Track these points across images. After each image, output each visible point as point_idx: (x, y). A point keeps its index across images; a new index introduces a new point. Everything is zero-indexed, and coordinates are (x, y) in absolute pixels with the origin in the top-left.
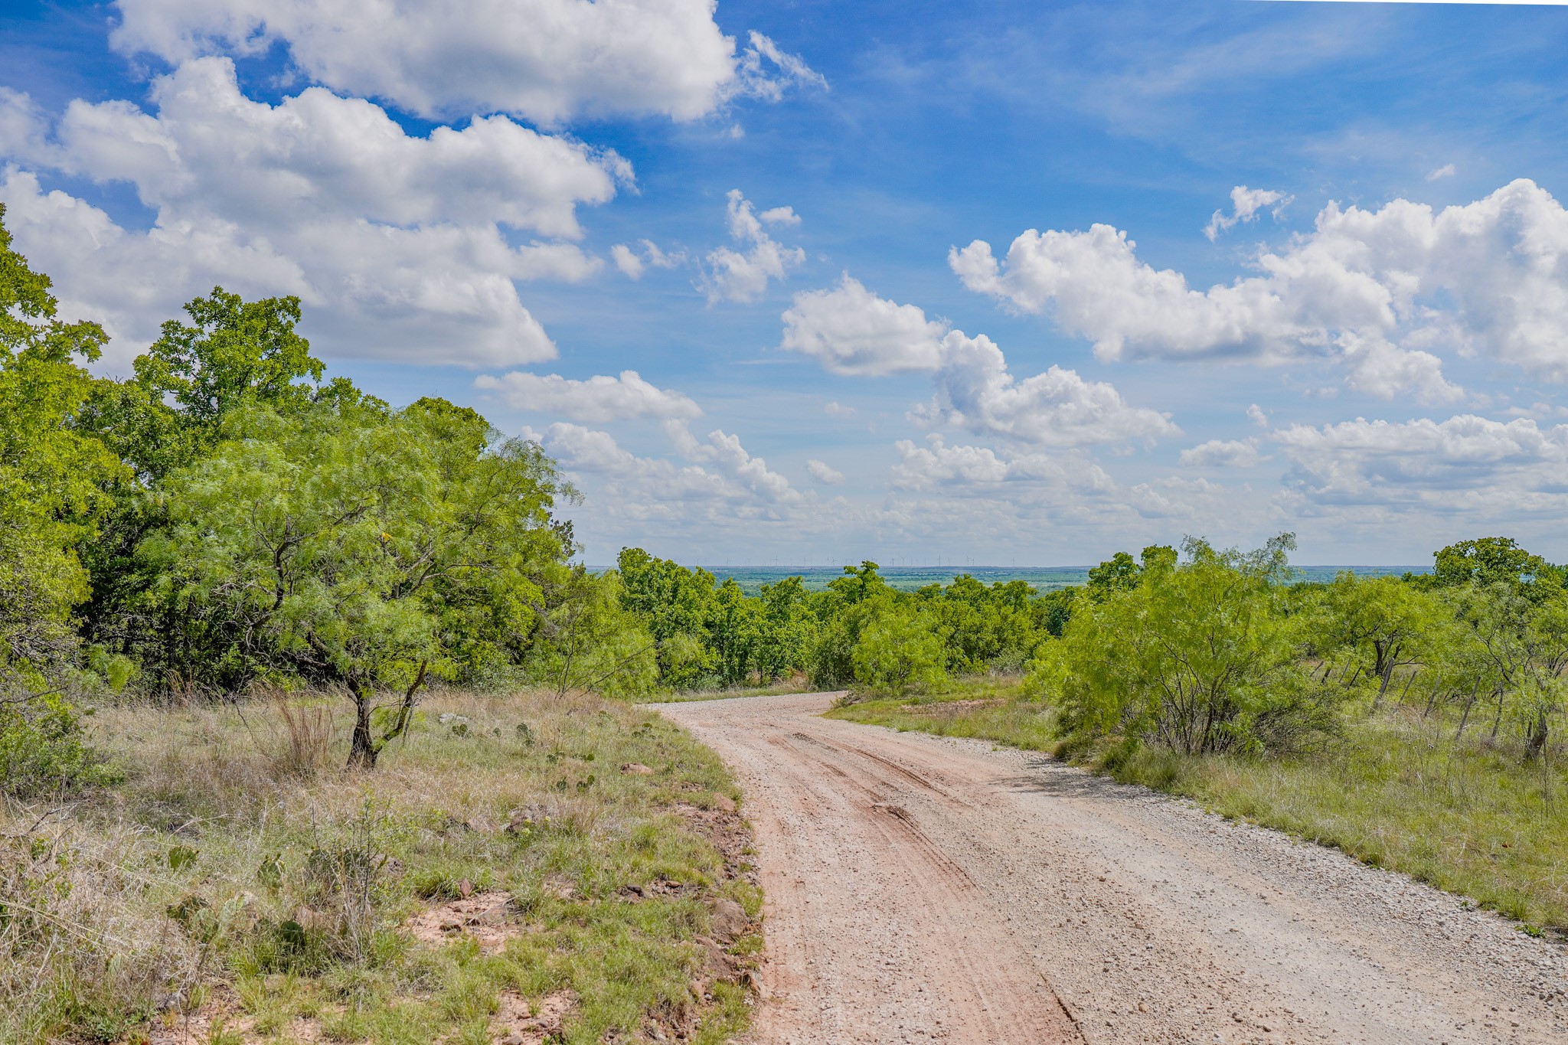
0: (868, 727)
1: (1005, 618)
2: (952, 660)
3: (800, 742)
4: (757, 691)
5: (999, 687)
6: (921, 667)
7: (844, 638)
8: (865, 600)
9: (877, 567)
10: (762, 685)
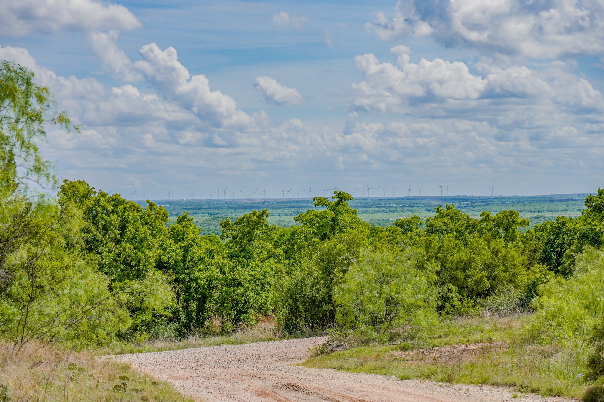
0: (363, 376)
1: (495, 253)
2: (445, 299)
3: (294, 393)
4: (219, 339)
5: (496, 329)
6: (410, 309)
7: (317, 278)
8: (337, 235)
9: (350, 198)
10: (223, 332)
